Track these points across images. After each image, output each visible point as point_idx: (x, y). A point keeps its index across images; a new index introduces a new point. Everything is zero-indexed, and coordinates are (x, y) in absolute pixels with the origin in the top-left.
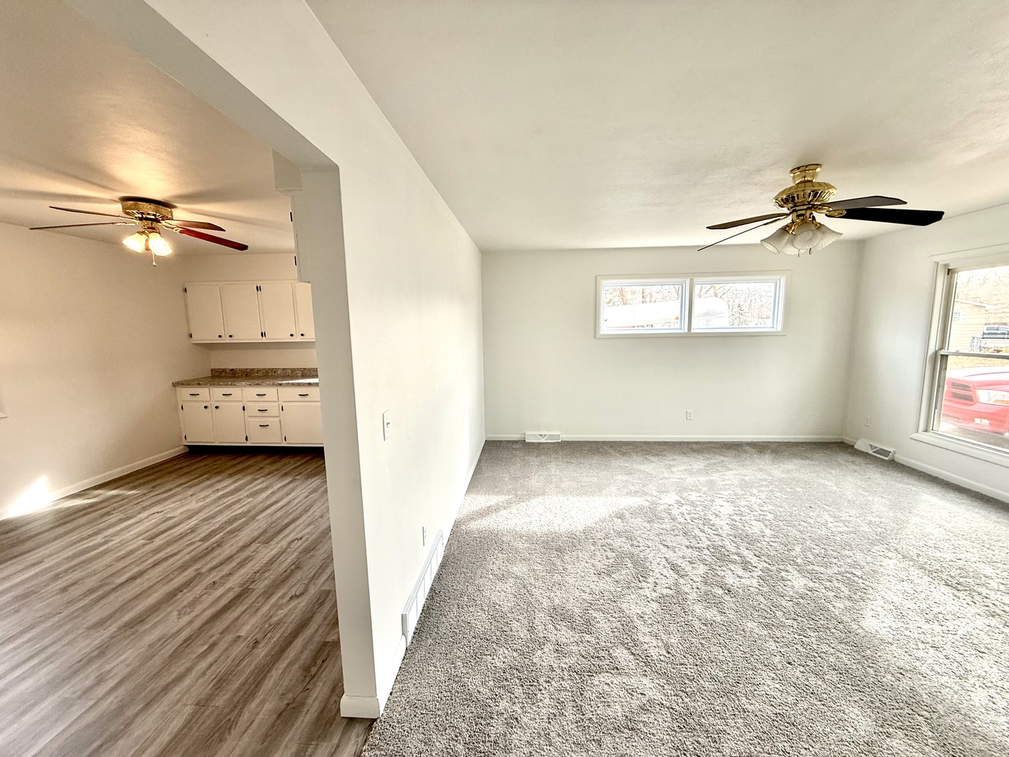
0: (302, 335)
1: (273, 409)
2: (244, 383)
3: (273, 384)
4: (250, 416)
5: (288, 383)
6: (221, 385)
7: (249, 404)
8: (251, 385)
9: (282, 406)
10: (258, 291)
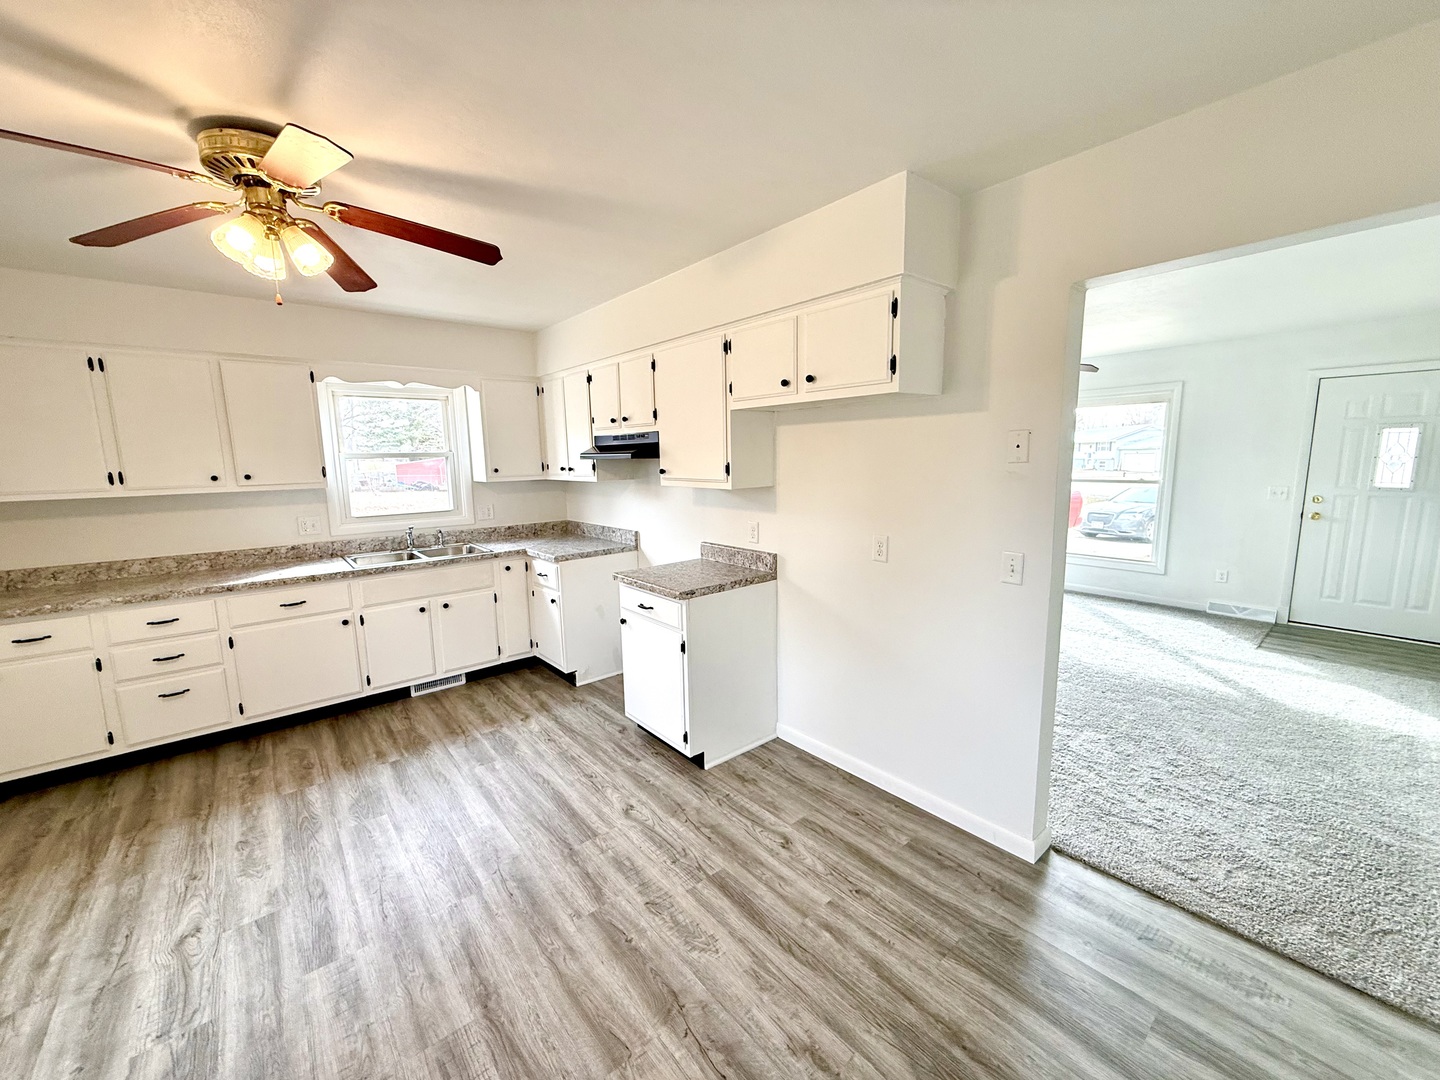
0: (248, 477)
1: (202, 649)
2: (103, 601)
3: (208, 591)
4: (122, 681)
5: (253, 584)
6: (13, 617)
7: (116, 651)
8: (130, 602)
9: (230, 638)
10: (92, 370)
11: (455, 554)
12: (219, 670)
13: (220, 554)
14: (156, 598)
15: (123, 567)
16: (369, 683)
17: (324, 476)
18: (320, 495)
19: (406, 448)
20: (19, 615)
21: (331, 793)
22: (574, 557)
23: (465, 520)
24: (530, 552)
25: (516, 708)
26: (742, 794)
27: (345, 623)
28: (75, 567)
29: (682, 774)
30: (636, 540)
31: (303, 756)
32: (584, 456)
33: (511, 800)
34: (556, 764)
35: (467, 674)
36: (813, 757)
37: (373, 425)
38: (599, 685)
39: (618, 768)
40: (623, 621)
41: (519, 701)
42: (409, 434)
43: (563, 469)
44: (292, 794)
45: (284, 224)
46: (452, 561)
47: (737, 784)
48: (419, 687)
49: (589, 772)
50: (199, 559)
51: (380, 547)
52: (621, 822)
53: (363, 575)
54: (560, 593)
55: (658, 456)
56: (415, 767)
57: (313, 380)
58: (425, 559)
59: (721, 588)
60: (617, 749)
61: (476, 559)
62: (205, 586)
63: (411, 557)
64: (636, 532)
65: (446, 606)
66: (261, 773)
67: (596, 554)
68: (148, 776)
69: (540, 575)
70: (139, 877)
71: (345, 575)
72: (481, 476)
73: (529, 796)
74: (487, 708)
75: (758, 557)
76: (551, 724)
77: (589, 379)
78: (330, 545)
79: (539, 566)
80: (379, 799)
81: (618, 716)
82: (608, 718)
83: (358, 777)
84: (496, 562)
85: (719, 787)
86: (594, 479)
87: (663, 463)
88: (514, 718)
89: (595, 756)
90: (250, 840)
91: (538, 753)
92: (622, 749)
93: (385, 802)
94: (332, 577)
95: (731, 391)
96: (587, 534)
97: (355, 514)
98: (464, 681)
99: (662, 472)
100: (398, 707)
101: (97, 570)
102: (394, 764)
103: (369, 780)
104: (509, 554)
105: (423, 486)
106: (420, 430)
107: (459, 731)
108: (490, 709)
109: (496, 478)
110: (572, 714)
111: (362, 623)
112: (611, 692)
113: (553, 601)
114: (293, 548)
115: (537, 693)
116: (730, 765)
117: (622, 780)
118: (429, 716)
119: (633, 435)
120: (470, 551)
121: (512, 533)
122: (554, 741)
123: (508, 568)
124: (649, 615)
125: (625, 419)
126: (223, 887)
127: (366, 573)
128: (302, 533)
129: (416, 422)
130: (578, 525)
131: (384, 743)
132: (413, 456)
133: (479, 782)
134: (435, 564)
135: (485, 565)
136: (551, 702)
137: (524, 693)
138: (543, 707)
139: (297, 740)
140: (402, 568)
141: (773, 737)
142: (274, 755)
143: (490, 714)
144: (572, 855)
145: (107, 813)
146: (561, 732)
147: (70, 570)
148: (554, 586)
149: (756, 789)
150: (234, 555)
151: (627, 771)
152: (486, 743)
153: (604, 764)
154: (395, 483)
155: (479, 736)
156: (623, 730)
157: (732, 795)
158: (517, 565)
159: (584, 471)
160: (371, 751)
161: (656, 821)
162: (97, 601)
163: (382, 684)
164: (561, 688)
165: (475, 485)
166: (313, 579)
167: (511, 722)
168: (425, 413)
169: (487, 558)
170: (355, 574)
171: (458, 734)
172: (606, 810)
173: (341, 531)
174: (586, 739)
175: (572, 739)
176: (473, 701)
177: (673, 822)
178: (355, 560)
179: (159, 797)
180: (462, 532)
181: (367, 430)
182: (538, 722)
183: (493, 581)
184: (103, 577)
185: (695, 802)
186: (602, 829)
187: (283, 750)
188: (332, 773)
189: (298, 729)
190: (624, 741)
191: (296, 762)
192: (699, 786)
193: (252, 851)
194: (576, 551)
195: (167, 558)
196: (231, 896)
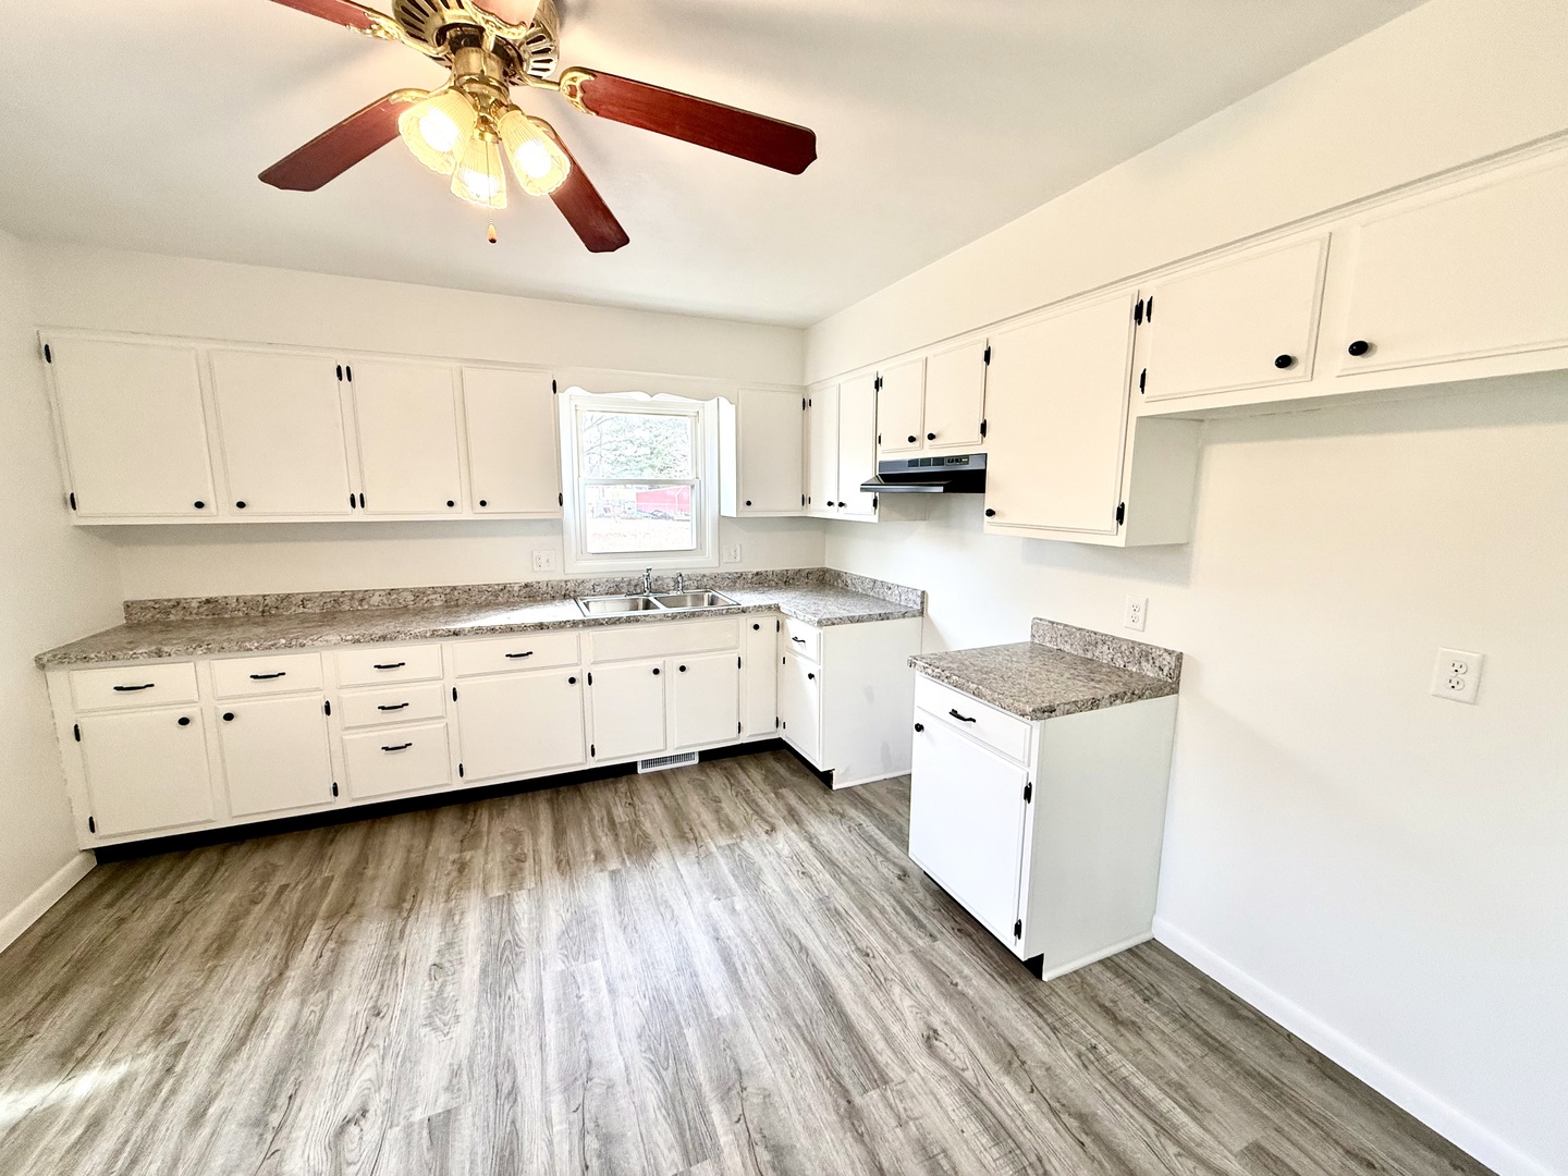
0: (483, 503)
1: (426, 698)
2: (334, 638)
3: (434, 634)
4: (350, 728)
5: (480, 628)
6: (251, 650)
7: (345, 694)
8: (359, 641)
9: (454, 689)
10: (341, 379)
11: (694, 605)
12: (440, 725)
13: (455, 588)
14: (384, 638)
15: (363, 597)
16: (593, 754)
17: (561, 504)
18: (557, 526)
19: (648, 475)
20: (257, 648)
21: (540, 905)
22: (841, 621)
23: (707, 562)
24: (784, 609)
25: (759, 812)
26: (1119, 1050)
27: (572, 681)
28: (321, 594)
29: (1007, 981)
30: (922, 603)
31: (516, 841)
32: (865, 488)
33: (757, 973)
34: (814, 918)
35: (701, 753)
36: (1233, 997)
37: (618, 453)
38: (861, 791)
39: (905, 948)
40: (919, 728)
41: (763, 802)
42: (650, 462)
43: (830, 504)
44: (499, 897)
45: (503, 109)
46: (693, 615)
47: (1103, 1025)
48: (646, 763)
49: (863, 945)
50: (435, 593)
51: (615, 589)
52: (921, 1061)
53: (594, 625)
54: (821, 667)
55: (982, 490)
56: (637, 883)
57: (555, 391)
58: (663, 609)
59: (1094, 704)
60: (898, 908)
61: (720, 613)
62: (432, 628)
63: (647, 605)
64: (923, 592)
65: (683, 669)
66: (472, 858)
67: (870, 618)
68: (367, 837)
69: (795, 639)
70: (323, 994)
71: (575, 624)
72: (730, 509)
73: (781, 971)
74: (724, 805)
75: (1145, 653)
76: (804, 846)
77: (878, 384)
78: (564, 584)
79: (794, 627)
80: (593, 929)
81: (893, 848)
82: (880, 850)
83: (572, 887)
84: (742, 618)
85: (1076, 1026)
86: (875, 519)
87: (991, 498)
88: (756, 827)
89: (870, 916)
90: (447, 965)
91: (788, 892)
92: (909, 913)
93: (599, 936)
94: (561, 626)
95: (1142, 386)
96: (851, 588)
97: (592, 549)
98: (696, 761)
99: (990, 513)
100: (622, 786)
101: (341, 599)
102: (613, 873)
103: (584, 896)
104: (758, 609)
105: (659, 514)
106: (660, 459)
107: (691, 836)
108: (727, 808)
109: (749, 513)
110: (829, 833)
111: (590, 682)
112: (879, 805)
113: (811, 676)
114: (526, 586)
115: (784, 791)
116: (1083, 979)
117: (914, 972)
118: (656, 806)
119: (942, 459)
120: (712, 602)
121: (761, 581)
122: (811, 877)
123: (756, 627)
124: (967, 729)
125: (931, 437)
126: (403, 1037)
127: (597, 623)
128: (536, 569)
129: (655, 451)
130: (838, 575)
131: (604, 839)
132: (652, 483)
133: (715, 930)
134: (674, 617)
135: (730, 621)
136: (801, 809)
137: (767, 789)
138: (793, 816)
139: (514, 814)
140: (637, 620)
141: (1145, 937)
142: (489, 833)
143: (727, 817)
144: (851, 1116)
145: (319, 882)
146: (818, 865)
147: (317, 598)
148: (814, 656)
149: (1139, 1044)
150: (468, 590)
151: (916, 954)
152: (722, 861)
153: (884, 934)
154: (634, 510)
155: (714, 849)
156: (904, 875)
157: (1101, 1048)
158: (768, 622)
159: (861, 507)
160: (589, 849)
161: (981, 1075)
162: (327, 638)
163: (607, 757)
164: (812, 789)
165: (722, 518)
166: (541, 627)
167: (754, 833)
168: (666, 442)
169: (733, 613)
170: (587, 624)
171: (688, 841)
172: (896, 1029)
173: (578, 569)
174: (853, 882)
175: (834, 877)
176: (706, 792)
177: (1007, 1081)
178: (587, 605)
179: (370, 872)
180: (704, 576)
181: (613, 458)
182: (787, 840)
183: (738, 641)
184: (346, 607)
185: (1040, 1048)
186: (895, 1071)
187: (498, 827)
188: (545, 874)
189: (517, 799)
190: (905, 894)
191: (509, 849)
192: (1040, 1015)
193: (443, 985)
194: (846, 614)
195: (405, 590)
196: (409, 1060)
